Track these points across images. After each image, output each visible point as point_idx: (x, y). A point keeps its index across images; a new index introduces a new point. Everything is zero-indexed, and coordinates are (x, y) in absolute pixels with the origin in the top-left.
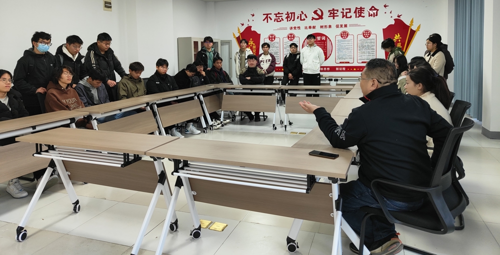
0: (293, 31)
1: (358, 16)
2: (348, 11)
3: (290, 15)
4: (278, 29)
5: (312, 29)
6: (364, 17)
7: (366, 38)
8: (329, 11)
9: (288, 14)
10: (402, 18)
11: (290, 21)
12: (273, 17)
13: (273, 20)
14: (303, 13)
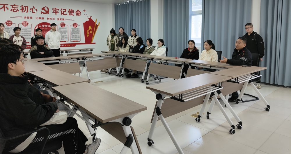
0: (26, 20)
1: (70, 14)
2: (65, 10)
3: (24, 8)
4: (14, 17)
5: (41, 20)
6: (73, 15)
7: (75, 27)
8: (53, 9)
9: (22, 7)
10: (92, 18)
11: (24, 12)
12: (10, 8)
13: (10, 10)
14: (34, 8)
